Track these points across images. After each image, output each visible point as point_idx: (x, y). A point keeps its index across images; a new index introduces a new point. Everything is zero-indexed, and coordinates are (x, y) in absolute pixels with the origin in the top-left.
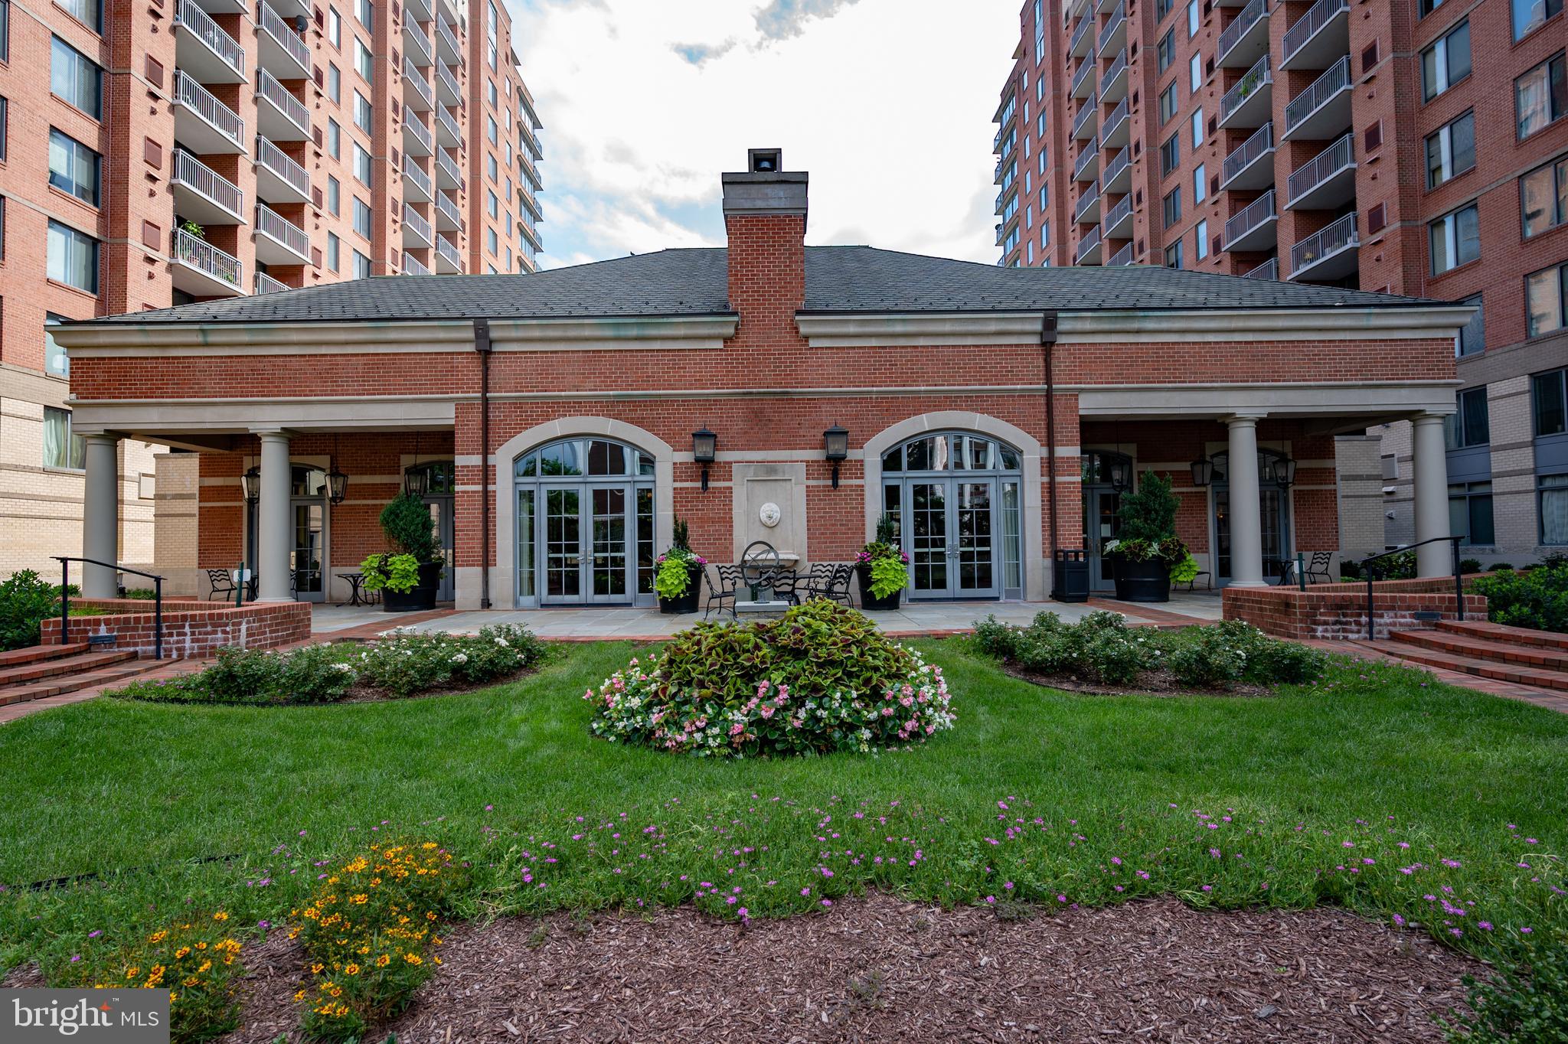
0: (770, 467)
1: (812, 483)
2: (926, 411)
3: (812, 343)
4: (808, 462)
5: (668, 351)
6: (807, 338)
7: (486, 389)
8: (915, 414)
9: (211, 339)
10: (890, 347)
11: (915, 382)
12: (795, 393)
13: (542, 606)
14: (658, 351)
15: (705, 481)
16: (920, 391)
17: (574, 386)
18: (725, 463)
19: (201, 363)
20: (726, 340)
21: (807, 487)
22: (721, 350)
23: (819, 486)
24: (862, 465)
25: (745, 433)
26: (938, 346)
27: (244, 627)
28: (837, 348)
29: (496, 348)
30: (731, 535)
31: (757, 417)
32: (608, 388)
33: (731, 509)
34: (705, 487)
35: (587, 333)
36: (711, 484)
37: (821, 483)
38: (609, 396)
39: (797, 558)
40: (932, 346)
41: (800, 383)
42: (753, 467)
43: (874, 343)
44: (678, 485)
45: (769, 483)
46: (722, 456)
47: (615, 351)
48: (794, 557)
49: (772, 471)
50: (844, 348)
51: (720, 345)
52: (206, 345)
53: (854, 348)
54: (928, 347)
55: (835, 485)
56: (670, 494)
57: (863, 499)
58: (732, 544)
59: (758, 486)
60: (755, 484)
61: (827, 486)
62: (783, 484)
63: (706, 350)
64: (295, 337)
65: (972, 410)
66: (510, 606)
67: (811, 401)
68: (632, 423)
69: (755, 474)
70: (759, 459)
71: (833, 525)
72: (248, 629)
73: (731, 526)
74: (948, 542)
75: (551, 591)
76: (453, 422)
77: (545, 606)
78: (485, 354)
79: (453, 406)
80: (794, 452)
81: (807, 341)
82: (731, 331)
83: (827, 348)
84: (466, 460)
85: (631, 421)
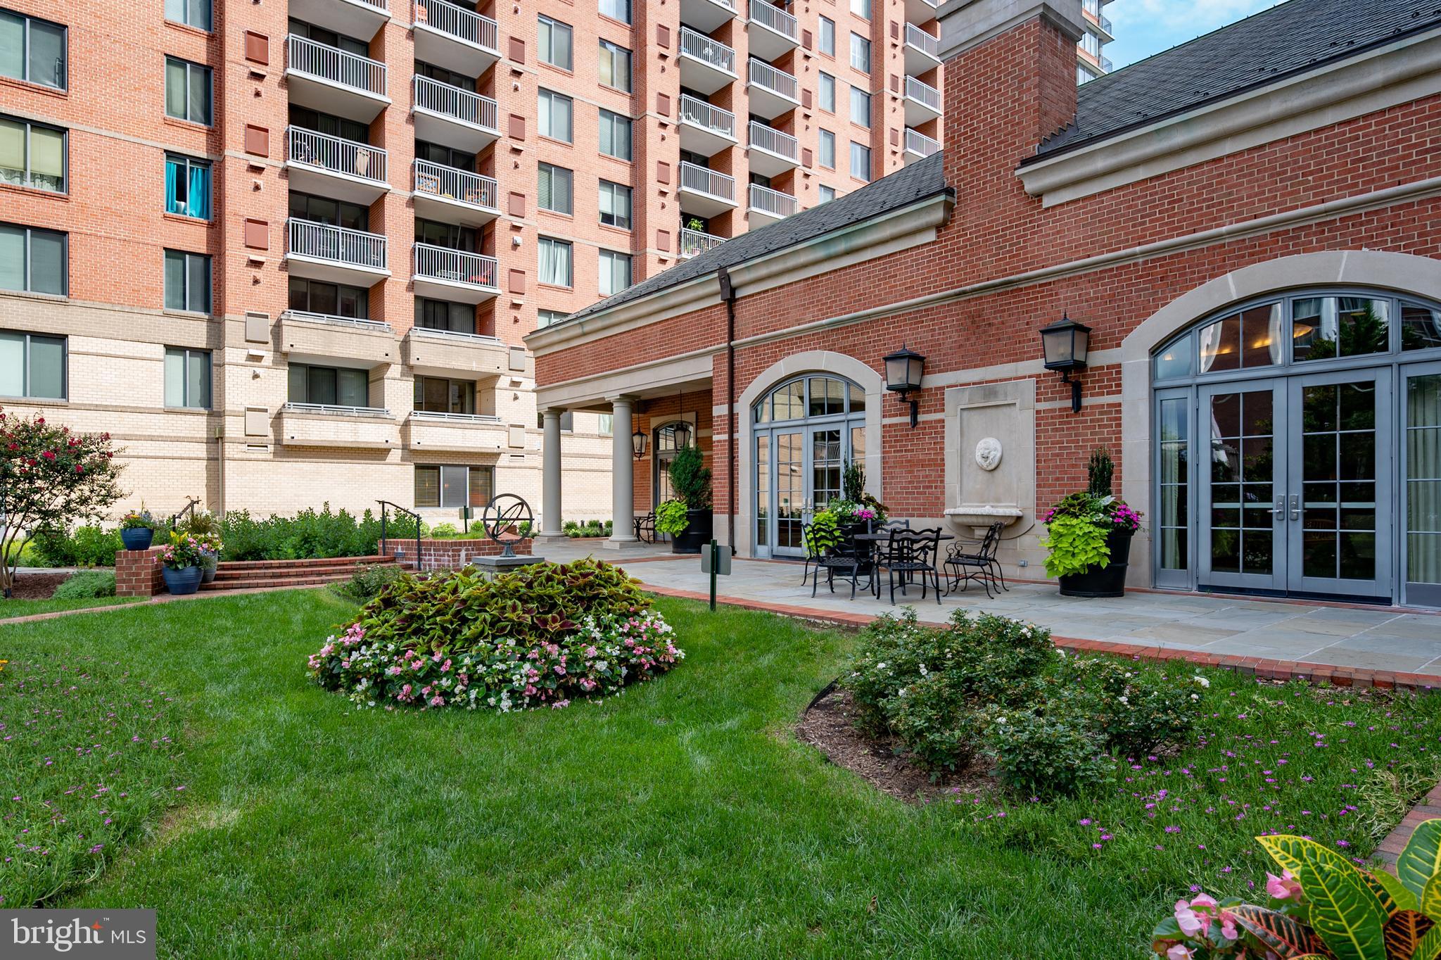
0: (988, 388)
1: (1043, 406)
2: (1233, 267)
3: (1048, 202)
4: (1038, 376)
5: (880, 258)
6: (1039, 196)
7: (732, 338)
8: (1212, 276)
9: (587, 328)
10: (1171, 173)
11: (1216, 220)
12: (1020, 280)
13: (774, 556)
14: (869, 261)
15: (914, 415)
16: (1220, 236)
17: (797, 320)
18: (936, 389)
19: (584, 350)
20: (940, 227)
21: (1038, 412)
22: (934, 243)
23: (1053, 410)
24: (1119, 373)
25: (961, 346)
26: (1262, 147)
27: (463, 553)
28: (1085, 199)
29: (739, 294)
30: (942, 482)
31: (975, 323)
32: (825, 315)
33: (942, 449)
34: (915, 422)
35: (803, 259)
36: (921, 418)
37: (1057, 404)
38: (822, 326)
39: (1020, 514)
40: (1250, 150)
41: (1030, 265)
42: (968, 391)
43: (1141, 174)
44: (887, 421)
45: (988, 411)
46: (933, 381)
47: (831, 272)
48: (1015, 512)
49: (992, 393)
50: (1094, 196)
51: (931, 236)
52: (584, 334)
53: (1110, 191)
54: (1241, 153)
55: (1077, 407)
56: (878, 433)
57: (1119, 425)
58: (943, 493)
59: (975, 417)
60: (973, 413)
61: (1065, 409)
62: (1005, 410)
63: (918, 247)
64: (623, 317)
65: (1332, 247)
66: (748, 555)
67: (1045, 286)
68: (845, 353)
69: (970, 401)
70: (976, 379)
71: (1073, 466)
72: (467, 555)
73: (943, 470)
74: (1278, 492)
75: (782, 542)
76: (711, 374)
77: (776, 557)
78: (731, 301)
79: (710, 358)
80: (1021, 364)
81: (1040, 201)
82: (938, 215)
83: (1068, 203)
84: (720, 410)
85: (844, 350)
